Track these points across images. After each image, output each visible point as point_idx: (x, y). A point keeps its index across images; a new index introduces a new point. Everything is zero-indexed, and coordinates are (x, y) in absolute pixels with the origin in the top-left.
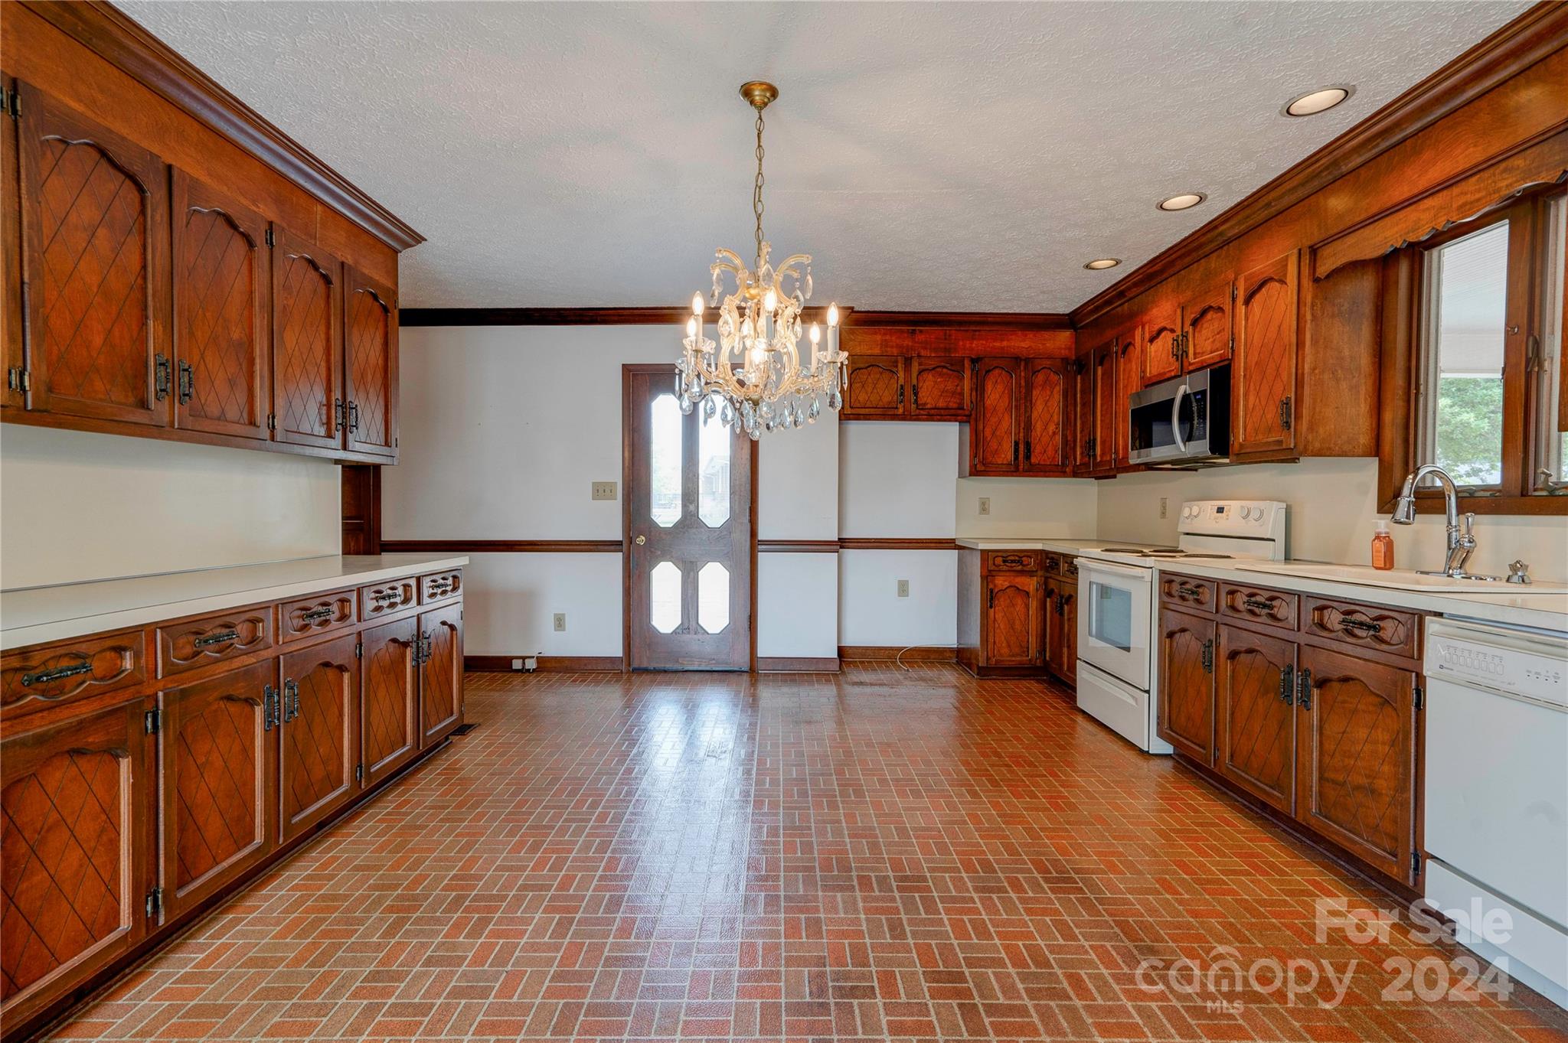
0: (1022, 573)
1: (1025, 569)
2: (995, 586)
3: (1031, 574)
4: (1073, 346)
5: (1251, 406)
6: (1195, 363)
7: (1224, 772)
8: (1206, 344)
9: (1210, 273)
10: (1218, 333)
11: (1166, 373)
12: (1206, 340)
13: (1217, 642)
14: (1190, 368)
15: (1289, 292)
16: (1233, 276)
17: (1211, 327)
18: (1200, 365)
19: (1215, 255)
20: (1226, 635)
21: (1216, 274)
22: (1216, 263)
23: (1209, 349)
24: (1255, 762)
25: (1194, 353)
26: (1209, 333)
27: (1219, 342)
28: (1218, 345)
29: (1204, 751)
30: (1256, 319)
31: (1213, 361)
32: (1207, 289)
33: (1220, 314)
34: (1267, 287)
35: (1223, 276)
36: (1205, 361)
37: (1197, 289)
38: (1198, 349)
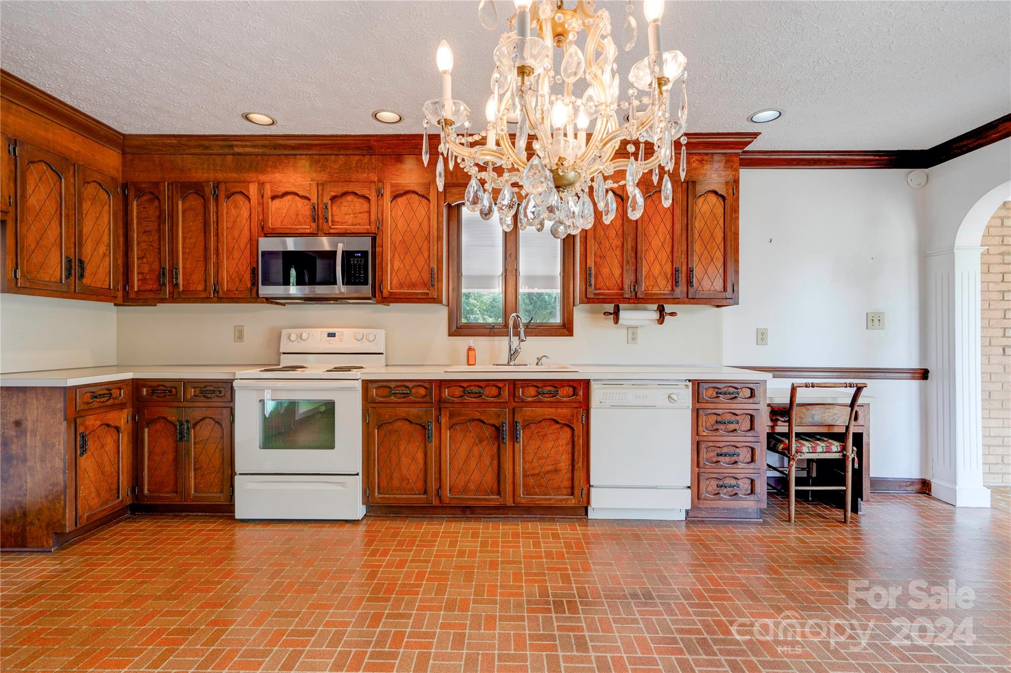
0: (113, 407)
1: (117, 402)
2: (86, 428)
3: (121, 406)
4: (121, 169)
5: (396, 268)
6: (336, 228)
7: (448, 502)
8: (347, 217)
9: (351, 169)
10: (361, 213)
11: (297, 229)
12: (346, 214)
13: (438, 421)
14: (331, 231)
15: (432, 205)
16: (376, 179)
17: (352, 207)
18: (343, 231)
19: (357, 158)
20: (448, 414)
21: (357, 171)
22: (357, 163)
23: (350, 221)
24: (472, 486)
25: (332, 221)
26: (350, 211)
27: (362, 219)
28: (361, 221)
29: (425, 496)
30: (400, 213)
31: (359, 231)
32: (347, 179)
33: (362, 200)
34: (409, 196)
35: (365, 175)
36: (349, 229)
37: (336, 175)
38: (336, 219)
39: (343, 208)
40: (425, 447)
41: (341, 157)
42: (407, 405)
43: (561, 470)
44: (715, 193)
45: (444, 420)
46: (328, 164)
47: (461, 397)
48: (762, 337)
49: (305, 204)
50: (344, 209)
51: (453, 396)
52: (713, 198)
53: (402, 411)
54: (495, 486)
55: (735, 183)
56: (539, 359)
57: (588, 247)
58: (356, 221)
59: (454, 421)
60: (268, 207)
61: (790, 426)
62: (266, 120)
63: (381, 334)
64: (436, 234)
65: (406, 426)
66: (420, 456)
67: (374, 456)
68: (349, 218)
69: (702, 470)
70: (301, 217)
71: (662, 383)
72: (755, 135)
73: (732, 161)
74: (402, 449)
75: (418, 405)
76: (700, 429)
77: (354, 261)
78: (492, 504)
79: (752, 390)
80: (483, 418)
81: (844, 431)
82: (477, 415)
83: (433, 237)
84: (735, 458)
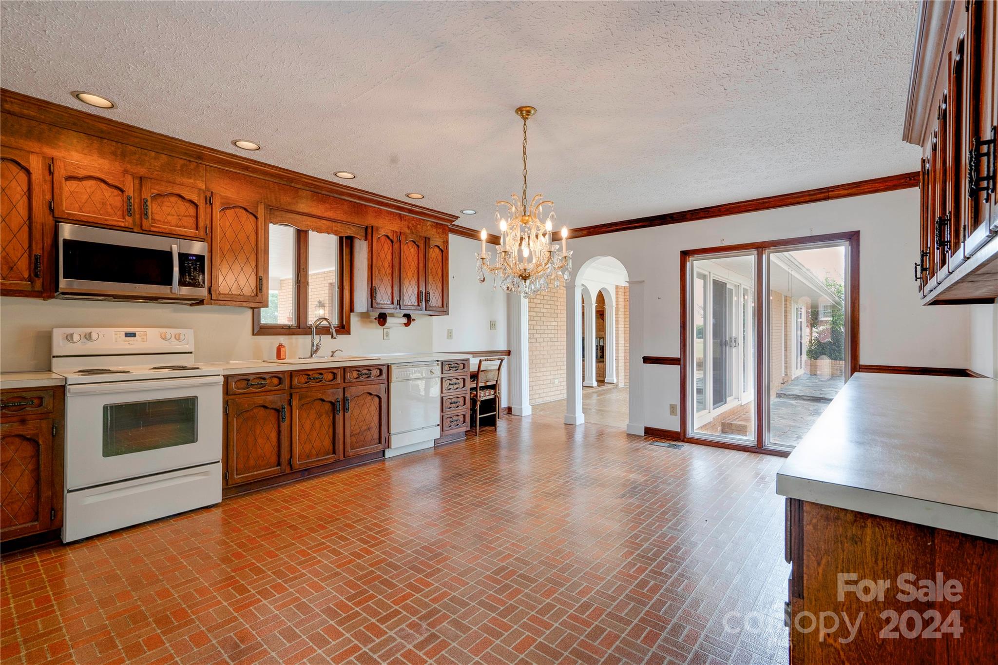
5: (224, 273)
6: (159, 227)
7: (298, 467)
8: (169, 218)
9: (175, 171)
10: (186, 216)
11: (106, 220)
12: (168, 215)
13: (290, 404)
14: (153, 229)
15: (259, 223)
16: (204, 187)
17: (176, 209)
18: (167, 231)
19: (182, 162)
20: (298, 398)
21: (183, 175)
22: (182, 166)
23: (174, 222)
24: (314, 452)
25: (152, 219)
26: (173, 212)
27: (187, 222)
28: (185, 224)
29: (279, 467)
30: (228, 224)
31: (186, 235)
32: (171, 179)
33: (187, 205)
34: (237, 210)
35: (192, 181)
36: (175, 231)
37: (156, 173)
38: (157, 217)
39: (164, 208)
40: (279, 427)
41: (163, 156)
42: (263, 394)
43: (373, 428)
44: (438, 247)
45: (295, 403)
46: (147, 159)
47: (307, 383)
48: (450, 334)
49: (115, 194)
50: (166, 209)
51: (300, 383)
52: (437, 250)
53: (260, 399)
54: (331, 448)
55: (446, 242)
56: (333, 352)
57: (373, 272)
58: (180, 224)
59: (303, 402)
60: (61, 188)
61: (477, 383)
62: (104, 103)
63: (188, 334)
64: (263, 248)
65: (262, 412)
66: (273, 435)
67: (234, 443)
68: (173, 220)
69: (444, 414)
70: (109, 207)
71: (426, 363)
72: (457, 218)
73: (446, 229)
74: (258, 432)
75: (272, 393)
76: (444, 389)
77: (188, 264)
78: (329, 462)
79: (464, 364)
80: (324, 397)
81: (495, 383)
82: (320, 396)
83: (261, 250)
84: (457, 404)
